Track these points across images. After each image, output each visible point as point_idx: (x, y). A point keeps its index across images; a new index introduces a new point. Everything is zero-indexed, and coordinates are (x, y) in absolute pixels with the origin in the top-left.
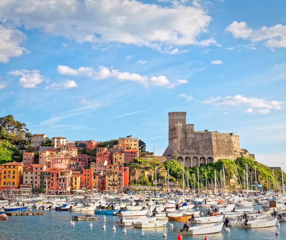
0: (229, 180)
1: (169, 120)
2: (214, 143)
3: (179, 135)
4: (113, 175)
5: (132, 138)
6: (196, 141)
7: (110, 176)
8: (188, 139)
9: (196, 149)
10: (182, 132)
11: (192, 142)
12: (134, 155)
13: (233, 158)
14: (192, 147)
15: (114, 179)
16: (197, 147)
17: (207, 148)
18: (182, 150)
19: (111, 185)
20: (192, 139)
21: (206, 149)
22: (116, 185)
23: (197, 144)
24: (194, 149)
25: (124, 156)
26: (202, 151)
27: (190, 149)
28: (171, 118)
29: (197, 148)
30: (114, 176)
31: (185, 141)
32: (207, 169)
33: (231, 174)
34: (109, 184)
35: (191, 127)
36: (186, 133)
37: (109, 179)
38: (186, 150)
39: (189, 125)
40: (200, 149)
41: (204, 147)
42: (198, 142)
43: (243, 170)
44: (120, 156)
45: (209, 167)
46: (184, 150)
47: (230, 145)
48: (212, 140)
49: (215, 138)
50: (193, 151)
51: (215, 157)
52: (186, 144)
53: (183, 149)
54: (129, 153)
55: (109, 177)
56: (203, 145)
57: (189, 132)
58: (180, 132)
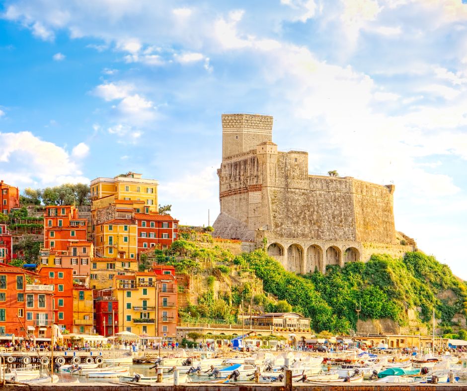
0: (406, 311)
1: (225, 136)
2: (357, 209)
3: (269, 180)
4: (141, 290)
5: (140, 181)
6: (314, 202)
7: (133, 293)
8: (292, 192)
9: (314, 224)
10: (277, 173)
11: (303, 203)
12: (165, 231)
13: (397, 254)
14: (304, 218)
15: (145, 302)
16: (315, 217)
17: (341, 222)
18: (277, 226)
19: (136, 321)
20: (303, 194)
21: (338, 226)
22: (152, 321)
23: (316, 209)
24: (308, 223)
25: (136, 234)
26: (329, 230)
27: (297, 223)
28: (230, 131)
29: (317, 220)
30: (145, 292)
31: (286, 199)
32: (349, 280)
33: (408, 295)
34: (129, 318)
35: (301, 158)
36: (287, 177)
37: (128, 300)
38: (288, 226)
39: (295, 152)
40: (325, 225)
41: (334, 218)
42: (318, 205)
43: (424, 285)
44: (126, 234)
45: (352, 274)
46: (282, 224)
47: (387, 216)
48: (353, 200)
49: (359, 196)
50: (307, 230)
51: (363, 249)
52: (287, 206)
53: (279, 221)
54: (152, 224)
55: (129, 295)
56: (330, 212)
57: (296, 174)
58: (272, 171)
